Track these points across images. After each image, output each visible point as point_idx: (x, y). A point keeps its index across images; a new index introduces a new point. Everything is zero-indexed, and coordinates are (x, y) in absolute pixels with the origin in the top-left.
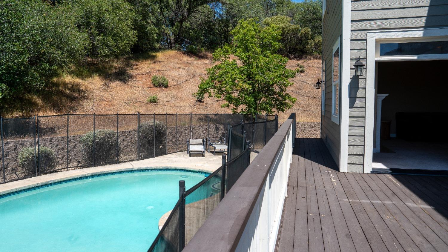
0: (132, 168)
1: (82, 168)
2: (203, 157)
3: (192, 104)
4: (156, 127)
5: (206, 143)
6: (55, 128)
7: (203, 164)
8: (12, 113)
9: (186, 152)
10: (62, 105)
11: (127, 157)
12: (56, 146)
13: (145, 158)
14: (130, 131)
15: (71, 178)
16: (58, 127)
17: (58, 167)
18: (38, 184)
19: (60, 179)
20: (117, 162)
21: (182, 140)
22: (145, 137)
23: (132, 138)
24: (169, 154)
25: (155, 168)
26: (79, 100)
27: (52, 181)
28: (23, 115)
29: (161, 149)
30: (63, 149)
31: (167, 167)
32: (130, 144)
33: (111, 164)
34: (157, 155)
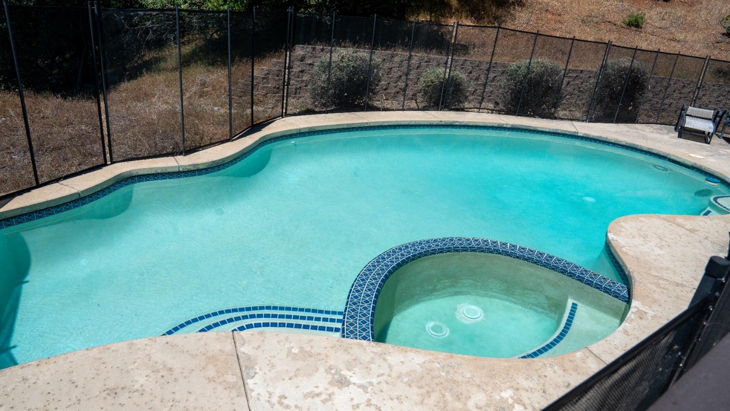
0: (575, 132)
1: (499, 114)
2: (706, 143)
3: (712, 39)
4: (633, 71)
5: (720, 120)
6: (469, 45)
7: (705, 156)
8: (418, 14)
9: (673, 127)
10: (484, 11)
11: (567, 113)
12: (469, 73)
13: (598, 120)
14: (582, 70)
15: (483, 125)
16: (474, 45)
17: (466, 105)
18: (441, 121)
19: (469, 122)
20: (552, 117)
21: (670, 105)
22: (607, 86)
23: (582, 83)
24: (641, 123)
25: (613, 141)
26: (508, 7)
27: (458, 122)
28: (431, 21)
29: (629, 112)
30: (477, 79)
31: (634, 144)
32: (576, 92)
33: (542, 118)
34: (620, 120)
